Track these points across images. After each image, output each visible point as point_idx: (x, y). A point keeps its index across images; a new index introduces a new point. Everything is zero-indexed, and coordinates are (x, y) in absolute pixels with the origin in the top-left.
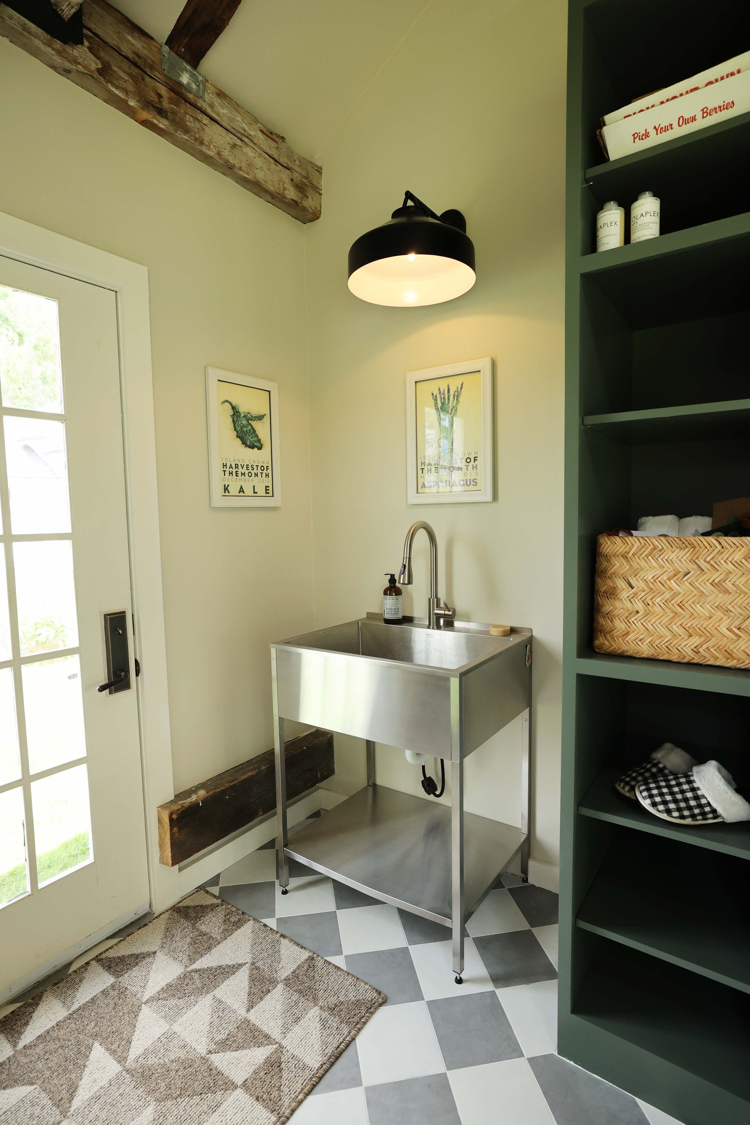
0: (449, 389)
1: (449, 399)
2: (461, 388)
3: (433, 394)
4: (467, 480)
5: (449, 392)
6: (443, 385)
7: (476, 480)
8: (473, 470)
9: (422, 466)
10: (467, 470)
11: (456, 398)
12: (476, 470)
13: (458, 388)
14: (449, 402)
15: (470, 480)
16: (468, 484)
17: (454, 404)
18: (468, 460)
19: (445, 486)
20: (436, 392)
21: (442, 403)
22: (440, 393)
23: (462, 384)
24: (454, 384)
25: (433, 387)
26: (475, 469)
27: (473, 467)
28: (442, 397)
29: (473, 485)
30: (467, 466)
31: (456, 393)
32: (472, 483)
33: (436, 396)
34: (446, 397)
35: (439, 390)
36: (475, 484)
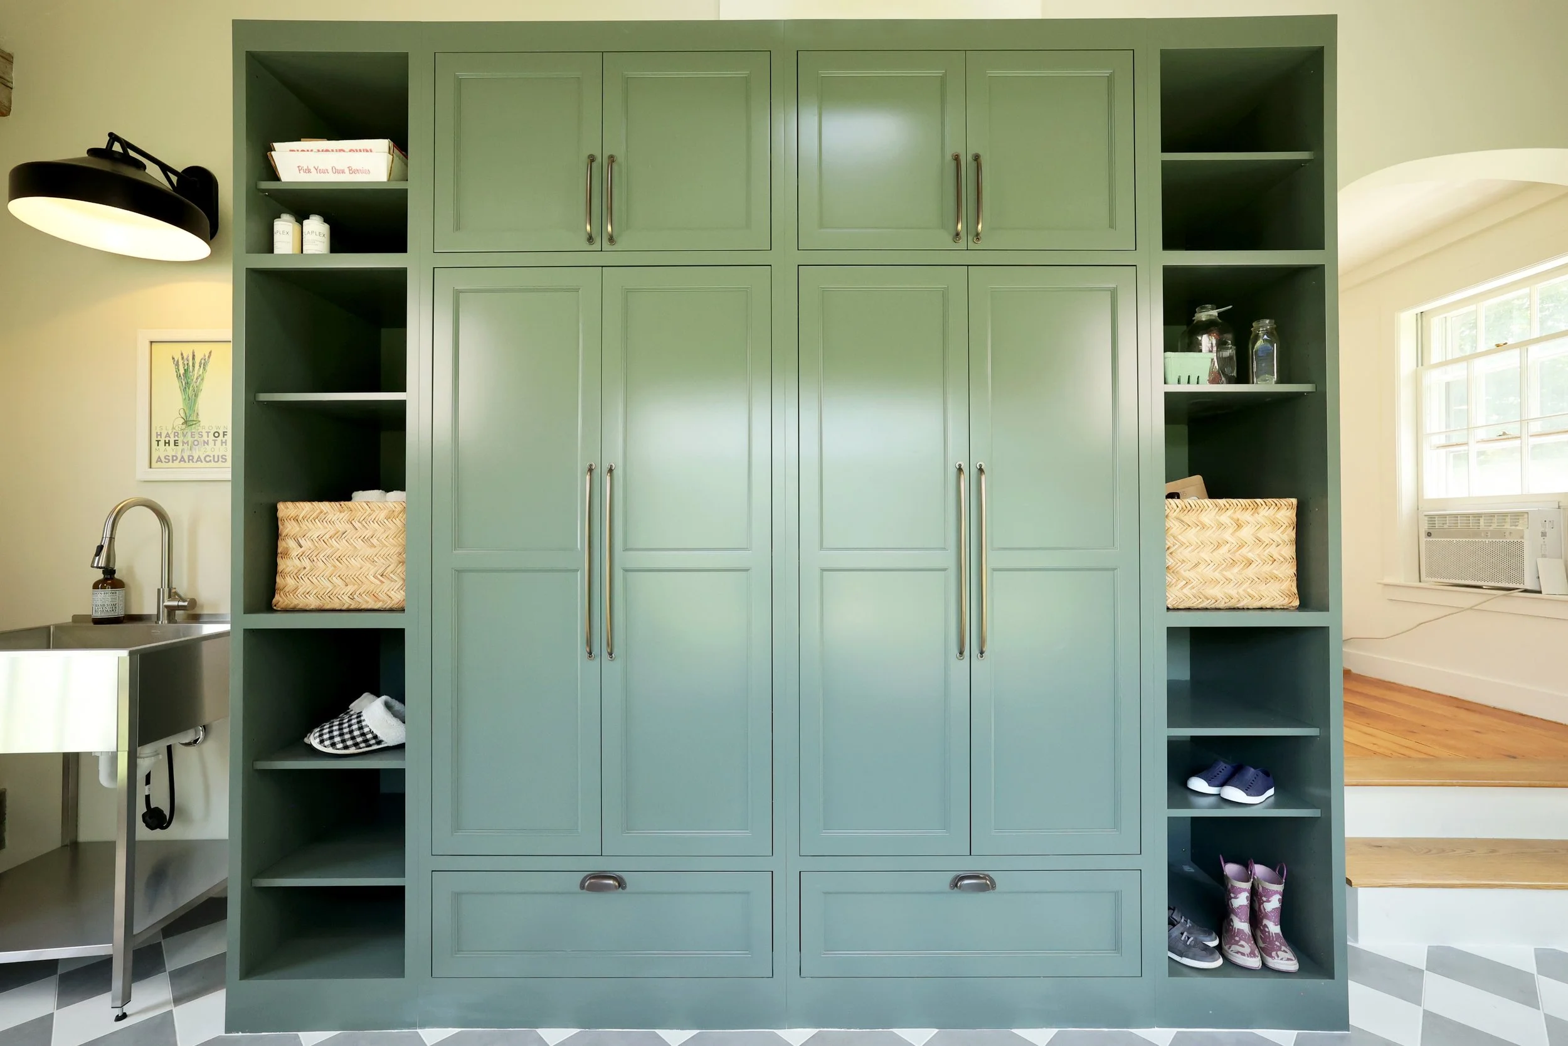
0: (194, 356)
1: (193, 366)
2: (209, 357)
3: (173, 358)
4: (214, 456)
5: (193, 359)
6: (187, 350)
7: (225, 456)
8: (222, 445)
9: (157, 437)
10: (215, 445)
11: (202, 366)
12: (226, 445)
13: (205, 356)
14: (193, 370)
15: (218, 456)
16: (216, 460)
17: (201, 373)
18: (216, 435)
19: (187, 460)
20: (178, 357)
21: (185, 370)
22: (183, 358)
23: (210, 353)
24: (201, 351)
25: (176, 350)
26: (224, 444)
27: (222, 442)
28: (186, 363)
29: (222, 461)
30: (215, 441)
31: (203, 361)
32: (220, 459)
33: (178, 361)
34: (191, 364)
35: (182, 354)
36: (224, 460)
